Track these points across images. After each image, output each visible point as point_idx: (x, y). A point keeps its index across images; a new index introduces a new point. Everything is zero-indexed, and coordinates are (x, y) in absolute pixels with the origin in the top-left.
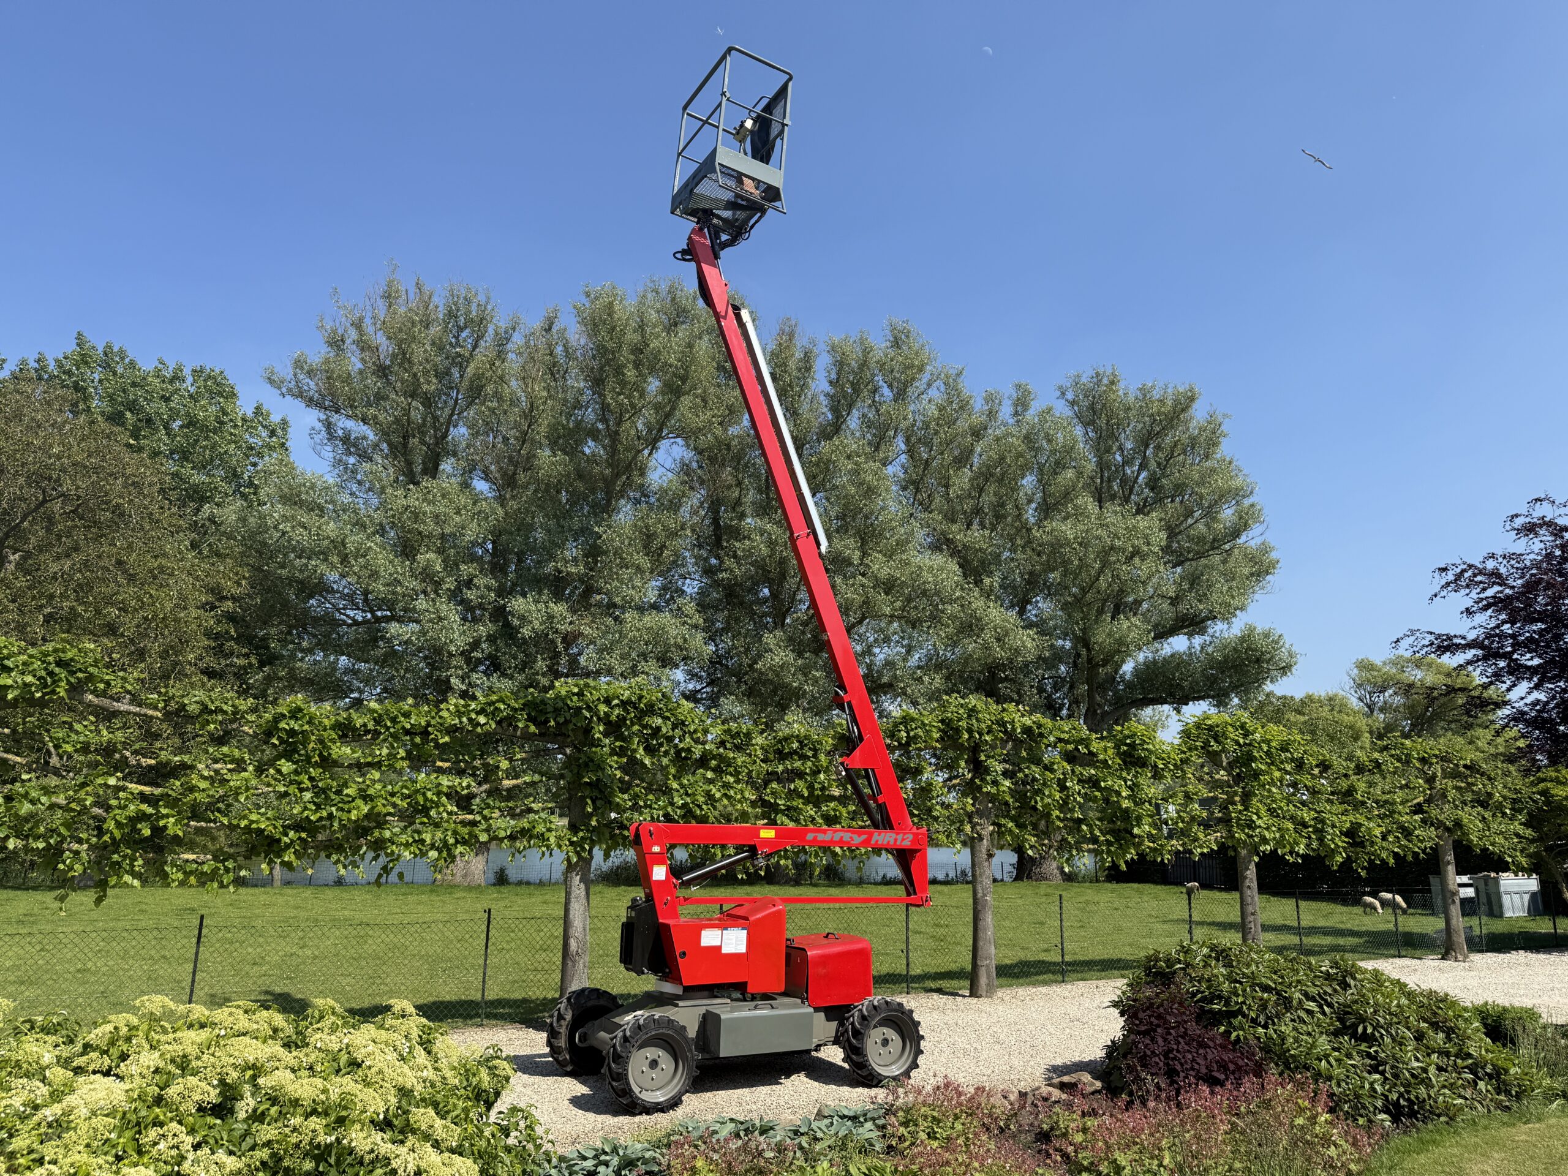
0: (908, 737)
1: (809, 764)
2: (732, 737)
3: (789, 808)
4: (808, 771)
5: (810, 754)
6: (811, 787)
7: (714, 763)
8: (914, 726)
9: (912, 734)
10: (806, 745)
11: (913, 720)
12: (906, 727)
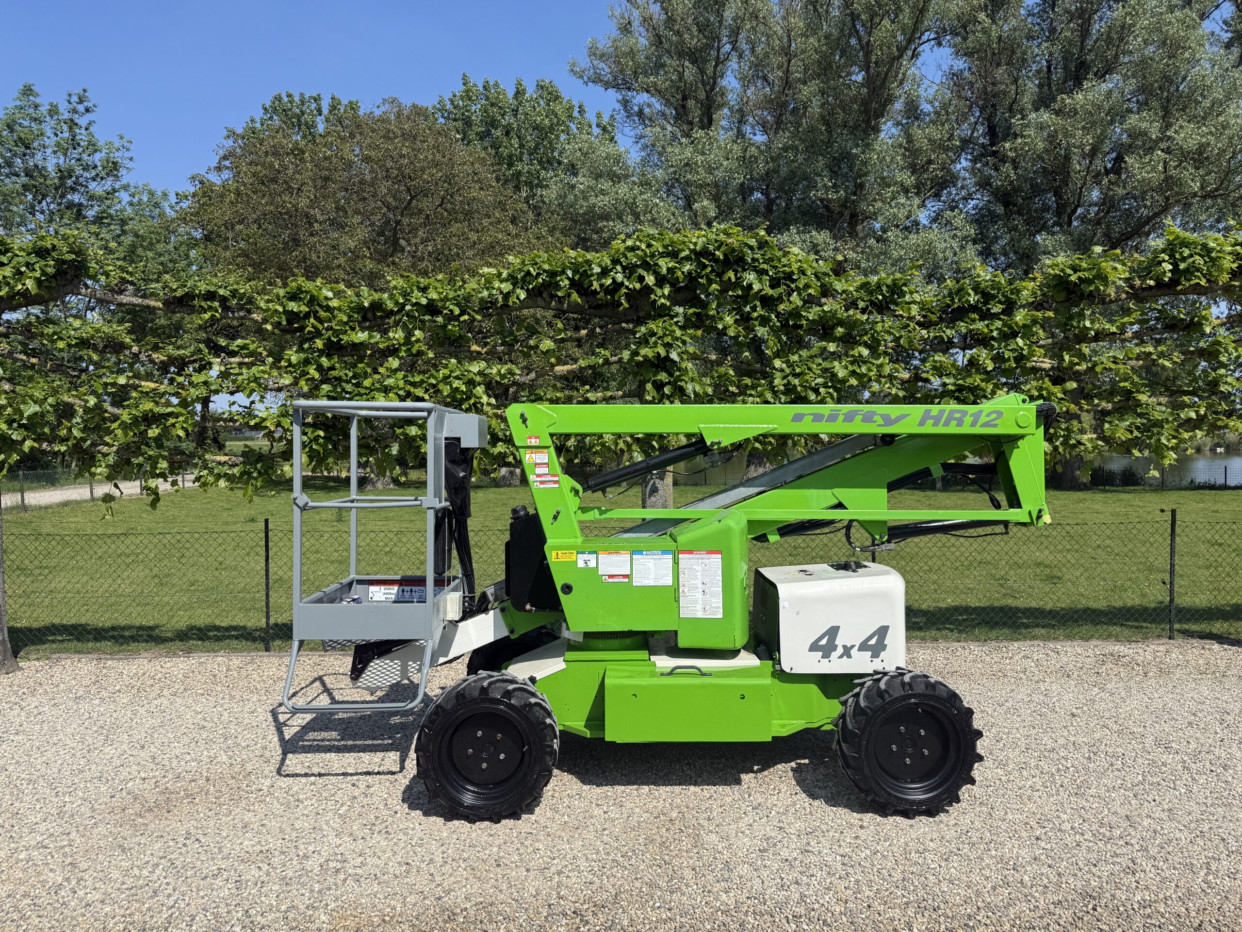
0: (1175, 270)
1: (999, 324)
2: (871, 293)
3: (960, 389)
4: (995, 334)
5: (997, 309)
6: (998, 359)
7: (840, 330)
8: (1186, 252)
9: (1182, 266)
10: (994, 297)
11: (1185, 244)
12: (1172, 256)
